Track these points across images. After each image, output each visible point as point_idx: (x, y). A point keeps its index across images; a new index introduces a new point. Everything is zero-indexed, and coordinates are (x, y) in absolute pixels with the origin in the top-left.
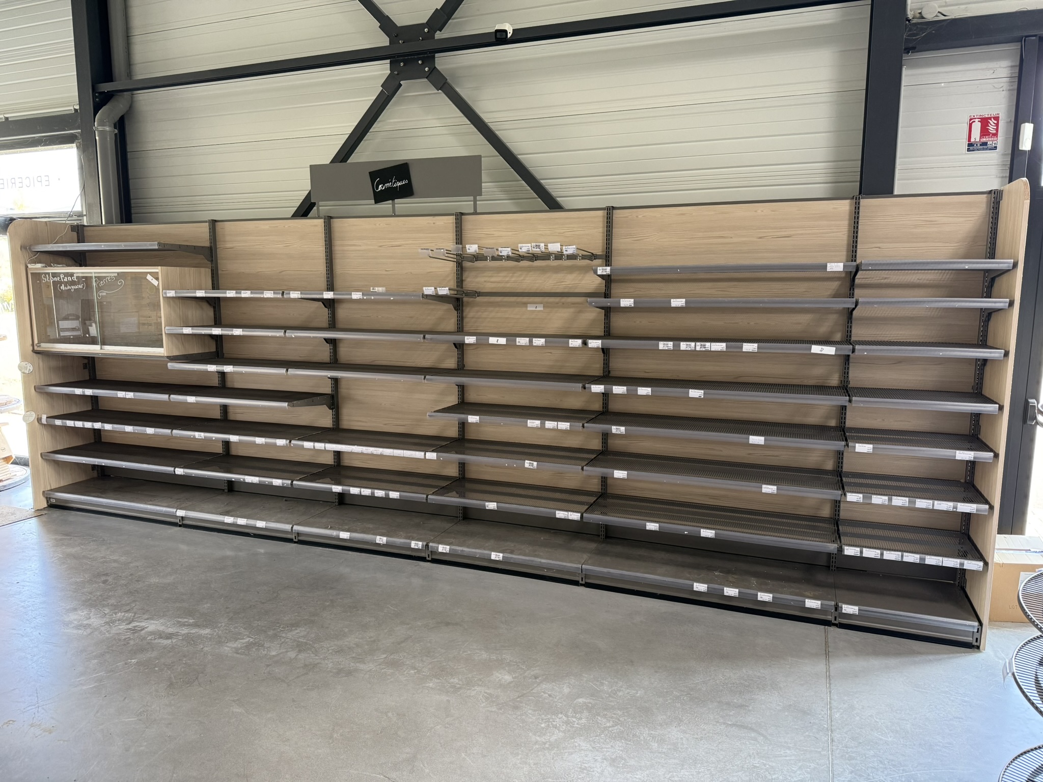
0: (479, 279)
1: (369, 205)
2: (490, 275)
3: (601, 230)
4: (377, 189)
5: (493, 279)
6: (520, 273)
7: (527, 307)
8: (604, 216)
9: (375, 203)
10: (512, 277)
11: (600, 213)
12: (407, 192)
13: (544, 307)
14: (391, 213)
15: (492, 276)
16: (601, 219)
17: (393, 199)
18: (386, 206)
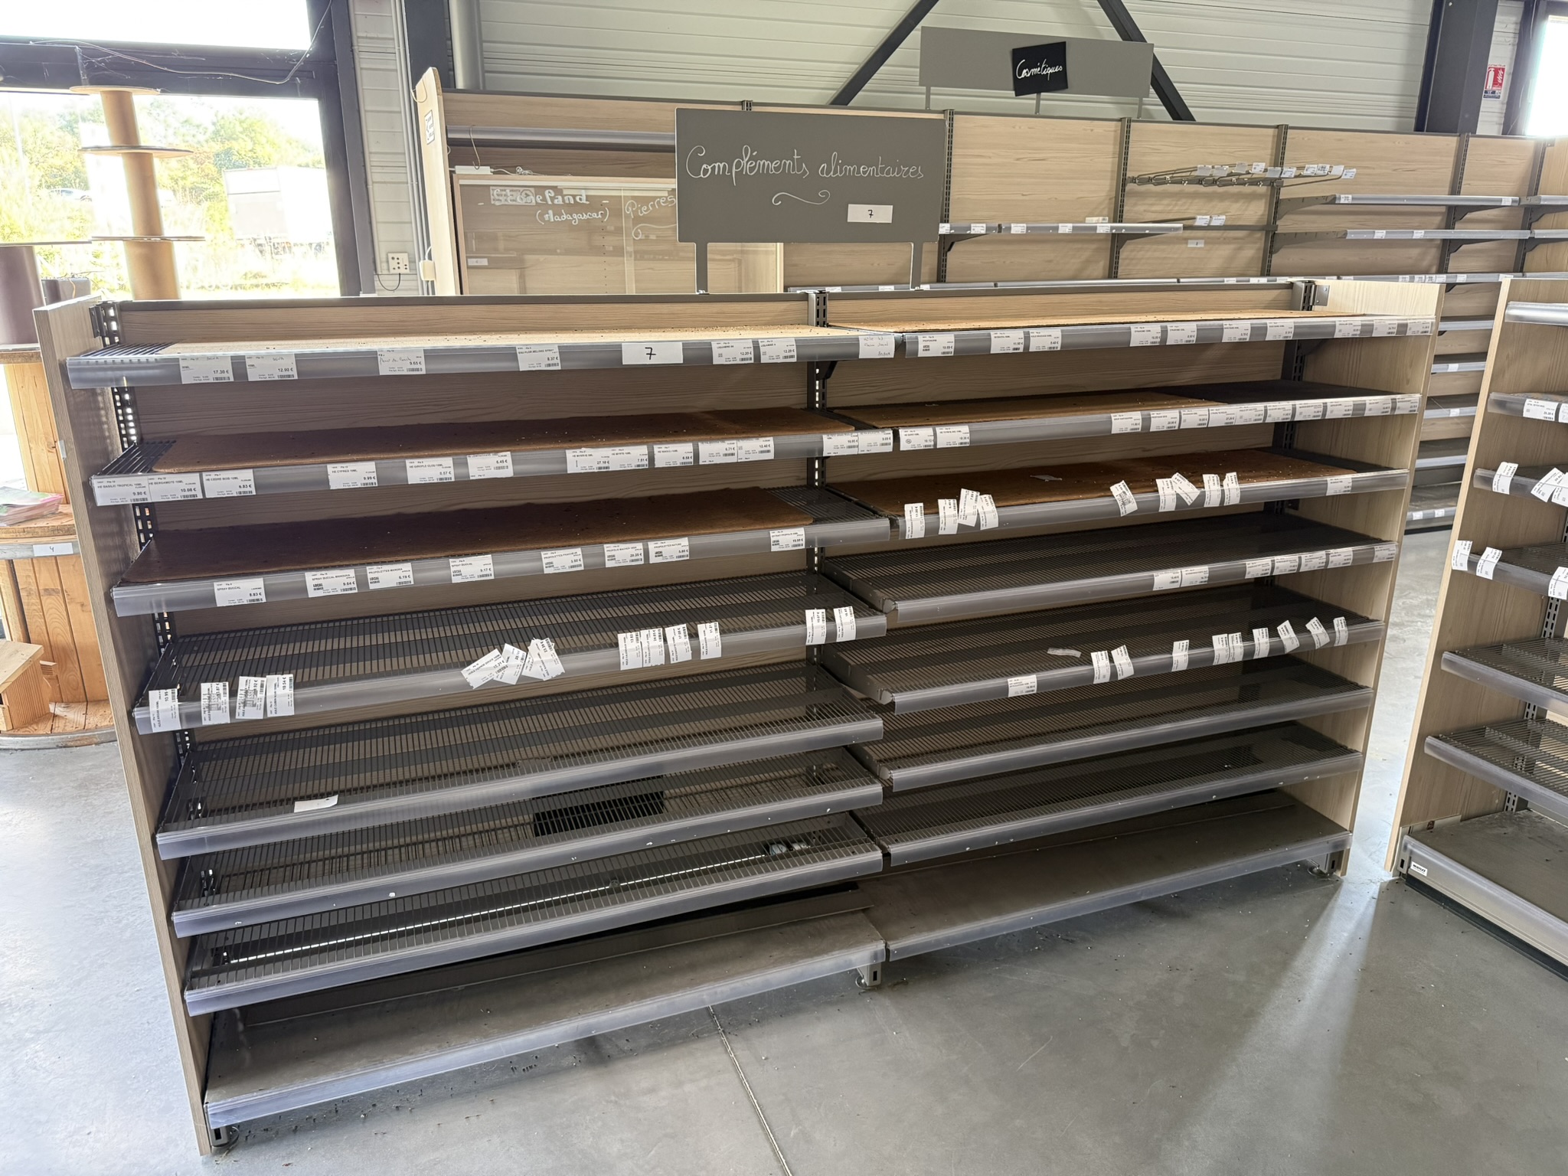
0: (1136, 208)
1: (1007, 98)
2: (1151, 202)
3: (1269, 151)
4: (1020, 75)
5: (1154, 208)
6: (1184, 200)
7: (1187, 243)
8: (1274, 136)
9: (1016, 95)
10: (1176, 205)
11: (1271, 131)
12: (1059, 83)
13: (1205, 243)
14: (1033, 113)
15: (1152, 205)
16: (1271, 139)
17: (1039, 92)
18: (1029, 101)
